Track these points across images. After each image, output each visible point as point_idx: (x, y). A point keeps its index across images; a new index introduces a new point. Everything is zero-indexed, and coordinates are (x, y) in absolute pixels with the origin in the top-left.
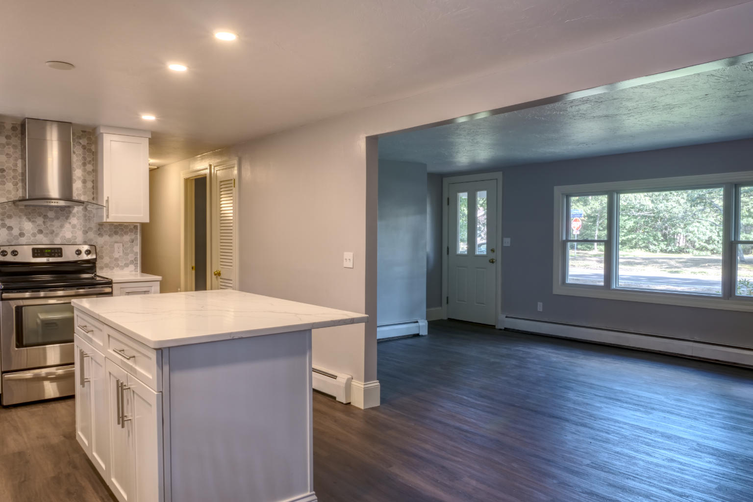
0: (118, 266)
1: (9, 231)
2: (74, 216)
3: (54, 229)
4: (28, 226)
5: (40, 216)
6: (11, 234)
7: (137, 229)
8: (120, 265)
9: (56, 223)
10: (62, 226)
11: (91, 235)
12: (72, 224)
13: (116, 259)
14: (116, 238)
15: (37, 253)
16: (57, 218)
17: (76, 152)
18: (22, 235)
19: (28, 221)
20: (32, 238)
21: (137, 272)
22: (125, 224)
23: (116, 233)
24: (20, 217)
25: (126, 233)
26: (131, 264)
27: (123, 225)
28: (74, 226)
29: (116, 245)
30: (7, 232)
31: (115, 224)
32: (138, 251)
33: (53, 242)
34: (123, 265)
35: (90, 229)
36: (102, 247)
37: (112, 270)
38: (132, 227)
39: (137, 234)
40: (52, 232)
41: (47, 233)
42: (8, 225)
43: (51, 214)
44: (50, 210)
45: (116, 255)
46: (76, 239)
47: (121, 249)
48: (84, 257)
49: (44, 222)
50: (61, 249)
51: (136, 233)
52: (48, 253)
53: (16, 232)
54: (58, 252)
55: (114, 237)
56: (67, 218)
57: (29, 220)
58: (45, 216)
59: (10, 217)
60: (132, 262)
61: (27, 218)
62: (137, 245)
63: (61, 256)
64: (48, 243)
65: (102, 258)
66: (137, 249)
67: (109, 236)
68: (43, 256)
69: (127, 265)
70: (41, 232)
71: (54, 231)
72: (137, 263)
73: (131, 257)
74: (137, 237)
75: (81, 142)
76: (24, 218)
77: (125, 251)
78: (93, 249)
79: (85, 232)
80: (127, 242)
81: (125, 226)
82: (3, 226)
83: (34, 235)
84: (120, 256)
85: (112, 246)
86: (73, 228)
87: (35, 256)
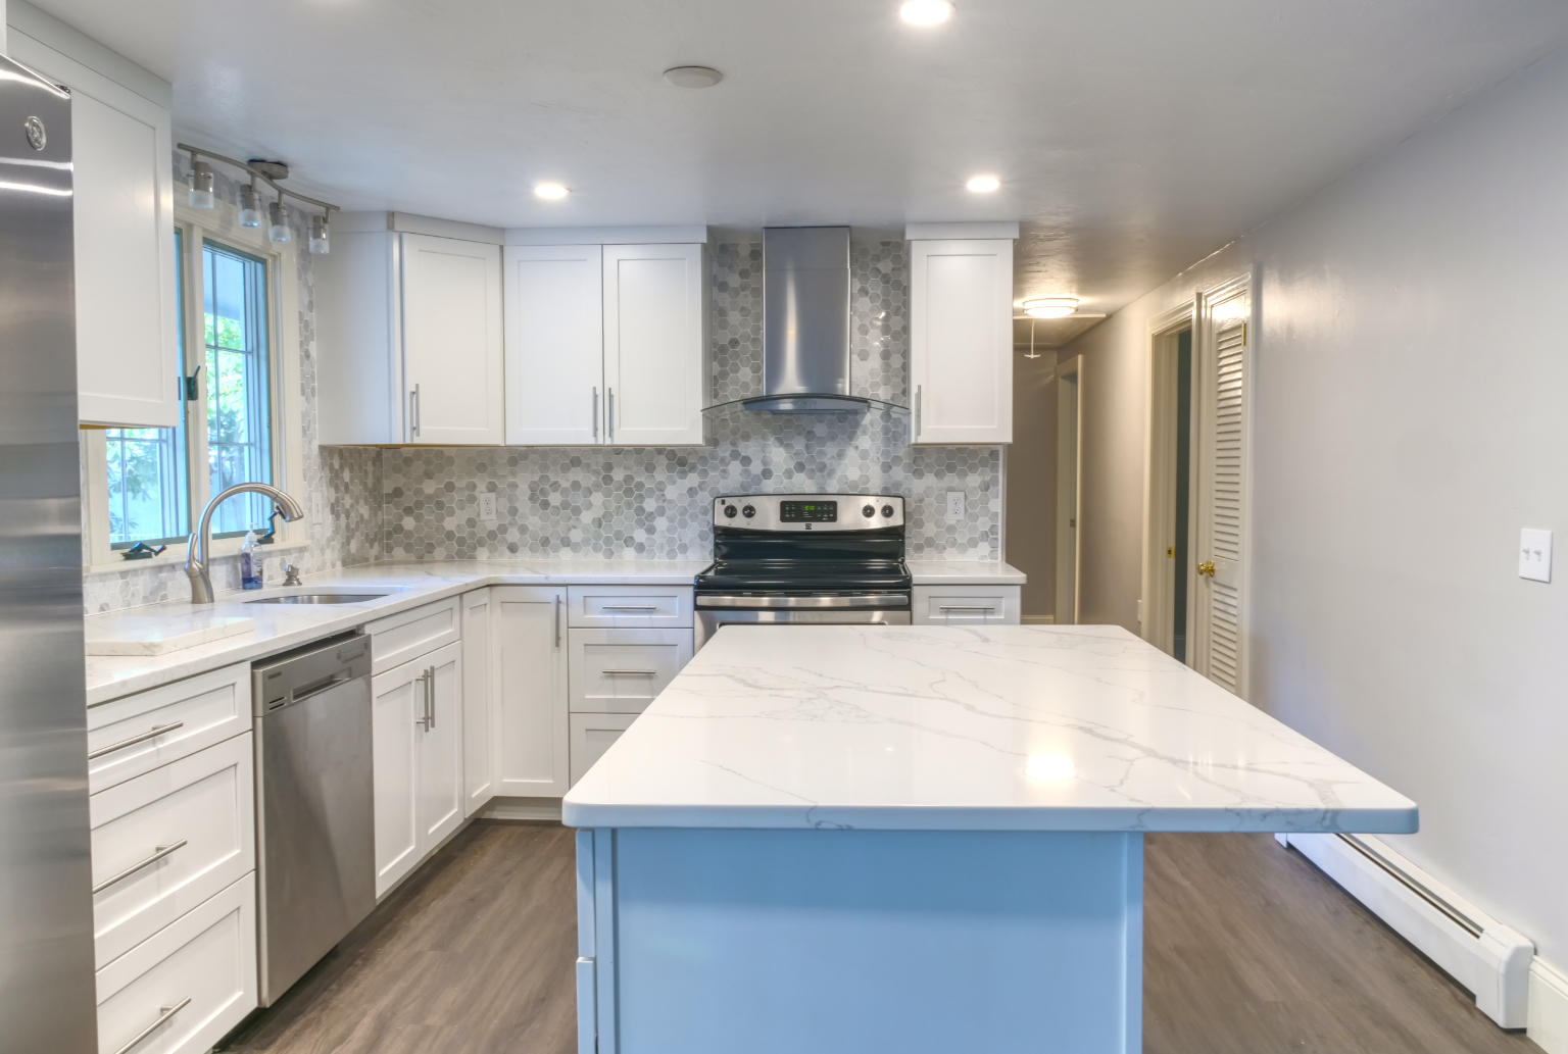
0: (954, 544)
1: (743, 465)
2: (864, 433)
3: (826, 460)
4: (779, 456)
5: (799, 434)
6: (747, 473)
7: (998, 460)
8: (959, 541)
9: (831, 449)
10: (841, 455)
11: (899, 473)
12: (860, 448)
13: (951, 529)
14: (950, 479)
15: (790, 510)
16: (833, 438)
17: (871, 291)
18: (767, 474)
19: (778, 444)
20: (785, 481)
21: (997, 559)
22: (971, 447)
23: (951, 468)
24: (764, 438)
25: (973, 469)
26: (982, 540)
27: (966, 449)
28: (864, 455)
29: (951, 496)
30: (742, 468)
31: (950, 447)
32: (1000, 511)
33: (825, 489)
34: (965, 541)
35: (897, 460)
36: (921, 501)
37: (941, 553)
38: (986, 454)
39: (997, 471)
40: (822, 468)
41: (813, 470)
42: (743, 454)
43: (820, 430)
44: (821, 422)
45: (951, 519)
46: (868, 481)
47: (961, 506)
48: (879, 522)
49: (807, 447)
50: (834, 504)
51: (994, 468)
52: (810, 512)
53: (756, 468)
54: (829, 511)
55: (945, 479)
56: (851, 436)
57: (780, 441)
58: (808, 432)
59: (746, 437)
60: (985, 536)
61: (776, 438)
62: (997, 497)
63: (834, 519)
64: (814, 490)
65: (920, 524)
66: (998, 505)
67: (936, 475)
68: (799, 519)
69: (973, 543)
70: (800, 467)
71: (825, 466)
72: (997, 539)
73: (983, 524)
74: (997, 477)
75: (881, 269)
76: (771, 440)
77: (969, 511)
78: (897, 504)
79: (887, 468)
80: (975, 488)
81: (971, 451)
82: (735, 455)
83: (789, 474)
84: (958, 521)
85: (942, 499)
86: (862, 459)
87: (783, 519)
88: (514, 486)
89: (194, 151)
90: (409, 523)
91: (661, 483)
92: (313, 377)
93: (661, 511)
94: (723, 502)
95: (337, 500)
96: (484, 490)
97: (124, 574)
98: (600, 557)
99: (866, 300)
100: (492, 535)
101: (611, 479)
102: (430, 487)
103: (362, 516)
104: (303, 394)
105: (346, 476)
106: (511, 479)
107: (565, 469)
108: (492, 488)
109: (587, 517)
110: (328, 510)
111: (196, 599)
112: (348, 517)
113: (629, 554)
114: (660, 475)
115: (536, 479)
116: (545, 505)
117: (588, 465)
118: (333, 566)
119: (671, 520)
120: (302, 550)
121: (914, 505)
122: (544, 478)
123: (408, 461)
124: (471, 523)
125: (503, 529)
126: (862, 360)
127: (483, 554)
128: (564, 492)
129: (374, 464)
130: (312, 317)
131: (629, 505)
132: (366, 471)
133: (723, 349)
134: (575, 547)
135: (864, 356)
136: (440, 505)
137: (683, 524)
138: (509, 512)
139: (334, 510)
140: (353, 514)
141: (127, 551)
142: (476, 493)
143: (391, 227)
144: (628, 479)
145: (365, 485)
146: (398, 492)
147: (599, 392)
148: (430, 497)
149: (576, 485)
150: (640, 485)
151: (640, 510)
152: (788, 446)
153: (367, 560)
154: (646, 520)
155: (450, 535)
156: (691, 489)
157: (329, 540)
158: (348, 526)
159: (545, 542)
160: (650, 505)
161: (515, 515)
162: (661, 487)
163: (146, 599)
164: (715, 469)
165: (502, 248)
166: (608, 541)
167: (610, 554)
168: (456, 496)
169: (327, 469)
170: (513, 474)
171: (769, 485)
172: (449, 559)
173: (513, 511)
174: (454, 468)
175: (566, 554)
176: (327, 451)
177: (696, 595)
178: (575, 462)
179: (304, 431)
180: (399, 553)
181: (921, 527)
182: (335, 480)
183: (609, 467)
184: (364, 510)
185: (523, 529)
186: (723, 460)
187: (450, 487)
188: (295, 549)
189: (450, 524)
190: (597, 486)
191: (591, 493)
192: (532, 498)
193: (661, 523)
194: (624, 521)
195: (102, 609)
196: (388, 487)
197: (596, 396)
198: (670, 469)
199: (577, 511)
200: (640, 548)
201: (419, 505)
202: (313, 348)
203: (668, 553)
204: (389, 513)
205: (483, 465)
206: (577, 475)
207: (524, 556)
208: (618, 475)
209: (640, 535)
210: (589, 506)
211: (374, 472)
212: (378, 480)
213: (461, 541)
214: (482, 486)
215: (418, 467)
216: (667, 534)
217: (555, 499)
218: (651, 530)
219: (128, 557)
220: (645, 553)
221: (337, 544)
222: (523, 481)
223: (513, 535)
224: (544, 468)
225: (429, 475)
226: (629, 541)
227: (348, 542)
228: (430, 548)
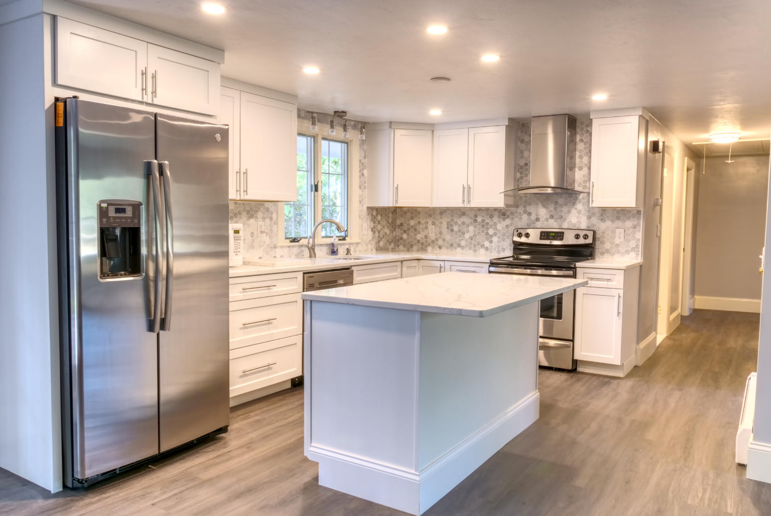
0: (618, 252)
2: (580, 202)
3: (563, 214)
4: (543, 212)
5: (552, 203)
6: (530, 218)
7: (641, 215)
8: (621, 251)
9: (565, 209)
10: (569, 212)
11: (594, 220)
12: (578, 209)
13: (617, 245)
14: (618, 223)
15: (545, 235)
16: (566, 205)
17: (585, 140)
18: (538, 219)
19: (543, 207)
20: (545, 223)
22: (628, 209)
23: (618, 218)
24: (537, 204)
25: (628, 218)
26: (632, 251)
27: (626, 210)
28: (579, 212)
29: (618, 231)
30: (527, 217)
31: (618, 209)
32: (641, 238)
33: (561, 226)
34: (624, 251)
35: (594, 214)
36: (604, 233)
37: (612, 256)
38: (635, 212)
39: (640, 220)
40: (561, 217)
41: (557, 218)
42: (528, 211)
43: (561, 201)
44: (561, 197)
45: (617, 241)
46: (581, 223)
47: (622, 235)
48: (581, 241)
49: (555, 208)
50: (563, 233)
51: (639, 219)
52: (552, 236)
53: (533, 217)
54: (560, 235)
55: (615, 223)
56: (574, 204)
58: (556, 202)
59: (530, 204)
60: (633, 249)
62: (640, 232)
63: (562, 239)
64: (557, 227)
65: (603, 243)
66: (639, 235)
67: (611, 221)
68: (548, 239)
69: (627, 252)
70: (552, 217)
71: (562, 217)
72: (639, 251)
73: (633, 244)
74: (640, 223)
75: (589, 130)
76: (540, 205)
77: (626, 237)
78: (590, 234)
79: (589, 218)
80: (629, 228)
81: (628, 211)
82: (525, 212)
83: (547, 220)
84: (621, 242)
85: (613, 232)
86: (578, 214)
87: (541, 239)
88: (441, 223)
89: (312, 113)
90: (405, 236)
91: (495, 223)
92: (365, 183)
93: (495, 234)
94: (517, 231)
95: (374, 226)
96: (431, 224)
97: (289, 247)
98: (471, 252)
99: (583, 144)
100: (433, 242)
101: (477, 221)
102: (412, 223)
103: (386, 233)
104: (360, 188)
105: (379, 218)
106: (440, 220)
107: (460, 216)
108: (434, 224)
109: (467, 236)
110: (370, 230)
111: (311, 257)
112: (379, 232)
113: (482, 251)
114: (495, 219)
115: (449, 220)
116: (452, 230)
117: (468, 215)
118: (372, 250)
119: (499, 238)
120: (358, 244)
121: (601, 234)
122: (452, 220)
123: (405, 213)
124: (426, 237)
125: (437, 240)
126: (580, 170)
127: (429, 249)
128: (459, 226)
129: (392, 214)
130: (365, 161)
131: (483, 232)
132: (388, 216)
133: (522, 167)
134: (463, 248)
135: (581, 169)
136: (415, 230)
137: (504, 240)
138: (439, 233)
139: (372, 230)
140: (381, 232)
141: (291, 240)
142: (428, 225)
143: (390, 127)
144: (483, 221)
145: (388, 222)
146: (401, 224)
147: (465, 186)
148: (412, 226)
149: (463, 223)
150: (487, 224)
151: (487, 234)
152: (546, 208)
153: (388, 249)
154: (489, 238)
155: (419, 241)
156: (507, 225)
157: (370, 241)
158: (379, 237)
159: (452, 245)
160: (491, 232)
161: (441, 234)
162: (495, 224)
163: (296, 255)
164: (517, 217)
165: (433, 131)
166: (475, 246)
167: (475, 251)
168: (421, 226)
169: (370, 216)
170: (441, 218)
171: (538, 224)
172: (418, 250)
173: (441, 233)
174: (420, 216)
175: (459, 250)
176: (370, 209)
177: (490, 266)
178: (464, 214)
179: (360, 202)
180: (401, 247)
181: (604, 244)
182: (373, 219)
183: (476, 216)
184: (387, 231)
185: (444, 240)
186: (520, 213)
187: (419, 223)
188: (355, 243)
189: (419, 237)
190: (471, 224)
191: (469, 226)
192: (448, 228)
193: (495, 239)
194: (481, 238)
195: (281, 257)
196: (398, 222)
197: (464, 188)
198: (499, 217)
199: (463, 233)
200: (487, 249)
201: (408, 229)
202: (365, 172)
203: (497, 252)
204: (398, 232)
205: (431, 214)
206: (465, 219)
207: (444, 250)
208: (479, 219)
209: (487, 244)
210: (468, 232)
211: (392, 217)
212: (394, 220)
213: (422, 244)
214: (430, 223)
215: (409, 215)
216: (497, 243)
217: (456, 228)
218: (491, 242)
219: (291, 242)
220: (489, 251)
221: (374, 243)
222: (445, 221)
223: (440, 242)
224: (452, 216)
225: (412, 218)
226: (483, 246)
227: (379, 242)
228: (412, 246)
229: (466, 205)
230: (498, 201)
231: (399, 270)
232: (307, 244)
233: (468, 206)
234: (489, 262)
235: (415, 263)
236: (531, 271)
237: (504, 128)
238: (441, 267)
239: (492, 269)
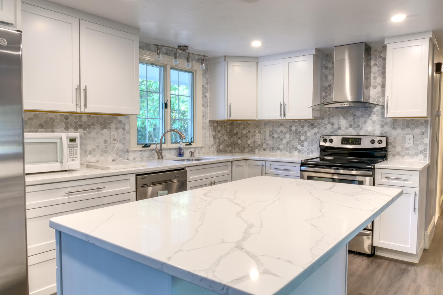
0: (408, 154)
1: (332, 126)
2: (374, 114)
3: (360, 124)
4: (343, 122)
5: (351, 115)
6: (333, 128)
7: (428, 123)
8: (411, 153)
9: (362, 120)
10: (365, 122)
11: (387, 128)
12: (373, 120)
13: (407, 149)
14: (407, 131)
15: (345, 141)
16: (363, 116)
17: (379, 64)
18: (339, 128)
19: (343, 119)
20: (346, 131)
21: (426, 161)
23: (408, 127)
25: (417, 127)
26: (420, 153)
27: (415, 120)
28: (374, 122)
29: (407, 137)
31: (408, 119)
32: (428, 143)
33: (359, 133)
34: (413, 154)
35: (386, 123)
36: (395, 138)
37: (403, 157)
38: (423, 121)
39: (428, 128)
40: (358, 126)
41: (355, 127)
42: (332, 122)
43: (358, 113)
44: (358, 111)
45: (407, 145)
46: (375, 131)
47: (412, 141)
48: (377, 145)
49: (353, 119)
50: (361, 139)
51: (426, 127)
52: (352, 141)
53: (336, 126)
54: (357, 141)
55: (405, 131)
56: (369, 115)
57: (344, 118)
58: (354, 114)
59: (333, 117)
60: (421, 152)
61: (343, 117)
62: (427, 138)
63: (360, 144)
64: (355, 134)
65: (394, 147)
66: (427, 140)
67: (402, 129)
68: (348, 143)
69: (416, 155)
70: (351, 126)
71: (359, 126)
72: (426, 153)
73: (421, 148)
74: (428, 130)
75: (382, 56)
76: (341, 117)
77: (415, 142)
78: (384, 140)
79: (382, 126)
80: (418, 134)
81: (417, 120)
82: (329, 122)
83: (347, 129)
84: (410, 146)
85: (404, 138)
86: (373, 123)
87: (342, 143)
88: (265, 132)
89: (158, 46)
90: (239, 142)
91: (306, 131)
92: (207, 102)
93: (306, 140)
94: (323, 137)
95: (215, 134)
96: (258, 133)
97: (141, 151)
98: (288, 153)
99: (376, 67)
100: (259, 146)
101: (292, 130)
102: (244, 132)
103: (225, 140)
104: (203, 106)
105: (219, 128)
106: (264, 130)
107: (279, 127)
108: (260, 132)
109: (284, 141)
110: (212, 137)
111: (159, 158)
112: (219, 139)
113: (296, 153)
114: (306, 129)
115: (271, 130)
116: (273, 137)
117: (285, 126)
118: (213, 152)
119: (309, 143)
120: (202, 147)
121: (392, 140)
122: (273, 129)
123: (239, 125)
124: (254, 142)
125: (262, 144)
126: (374, 89)
127: (257, 151)
128: (278, 134)
129: (230, 125)
130: (208, 87)
131: (296, 138)
132: (227, 127)
133: (326, 88)
134: (281, 150)
135: (375, 87)
136: (247, 137)
137: (312, 144)
138: (264, 139)
139: (214, 137)
140: (221, 139)
141: (144, 145)
142: (256, 134)
143: (225, 60)
144: (296, 130)
145: (227, 131)
146: (237, 133)
147: (282, 103)
148: (244, 134)
149: (282, 132)
150: (300, 132)
151: (300, 140)
152: (346, 119)
153: (227, 151)
154: (301, 143)
155: (249, 145)
156: (315, 133)
157: (212, 145)
158: (219, 142)
159: (273, 148)
160: (303, 138)
161: (265, 140)
162: (306, 132)
163: (147, 157)
164: (322, 127)
165: (257, 62)
166: (290, 149)
167: (291, 152)
168: (251, 134)
169: (212, 126)
170: (265, 128)
171: (340, 132)
172: (249, 152)
173: (265, 139)
174: (250, 126)
175: (278, 152)
176: (212, 122)
177: (301, 166)
178: (282, 125)
179: (203, 116)
180: (237, 150)
181: (395, 148)
182: (215, 129)
183: (291, 126)
185: (267, 144)
186: (325, 124)
187: (249, 132)
188: (199, 147)
189: (249, 142)
190: (287, 132)
191: (286, 134)
192: (270, 135)
193: (306, 144)
194: (295, 143)
195: (134, 159)
196: (235, 131)
197: (281, 104)
198: (309, 127)
199: (282, 139)
200: (299, 151)
201: (242, 136)
202: (208, 94)
203: (307, 153)
204: (235, 139)
205: (258, 125)
206: (282, 129)
207: (267, 152)
208: (293, 129)
209: (299, 147)
210: (285, 138)
211: (230, 128)
212: (232, 130)
213: (252, 147)
214: (257, 132)
215: (242, 126)
216: (307, 147)
217: (276, 135)
218: (303, 146)
219: (143, 147)
220: (301, 153)
221: (215, 147)
222: (268, 130)
223: (265, 146)
224: (273, 126)
225: (244, 128)
226: (296, 149)
227: (219, 146)
228: (244, 149)
229: (283, 118)
230: (308, 114)
231: (229, 168)
232: (155, 148)
233: (284, 118)
234: (300, 162)
235: (243, 163)
236: (335, 171)
237: (312, 56)
238: (263, 166)
239: (303, 168)
